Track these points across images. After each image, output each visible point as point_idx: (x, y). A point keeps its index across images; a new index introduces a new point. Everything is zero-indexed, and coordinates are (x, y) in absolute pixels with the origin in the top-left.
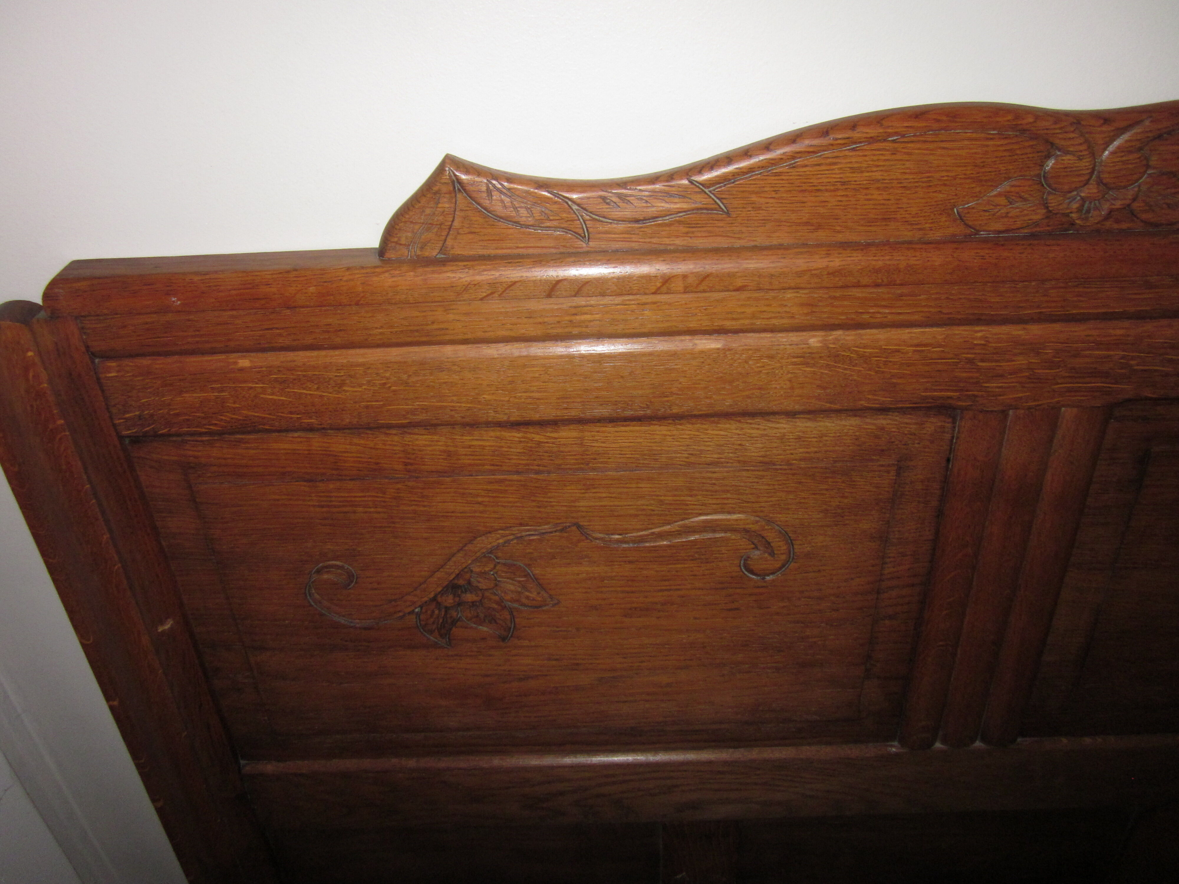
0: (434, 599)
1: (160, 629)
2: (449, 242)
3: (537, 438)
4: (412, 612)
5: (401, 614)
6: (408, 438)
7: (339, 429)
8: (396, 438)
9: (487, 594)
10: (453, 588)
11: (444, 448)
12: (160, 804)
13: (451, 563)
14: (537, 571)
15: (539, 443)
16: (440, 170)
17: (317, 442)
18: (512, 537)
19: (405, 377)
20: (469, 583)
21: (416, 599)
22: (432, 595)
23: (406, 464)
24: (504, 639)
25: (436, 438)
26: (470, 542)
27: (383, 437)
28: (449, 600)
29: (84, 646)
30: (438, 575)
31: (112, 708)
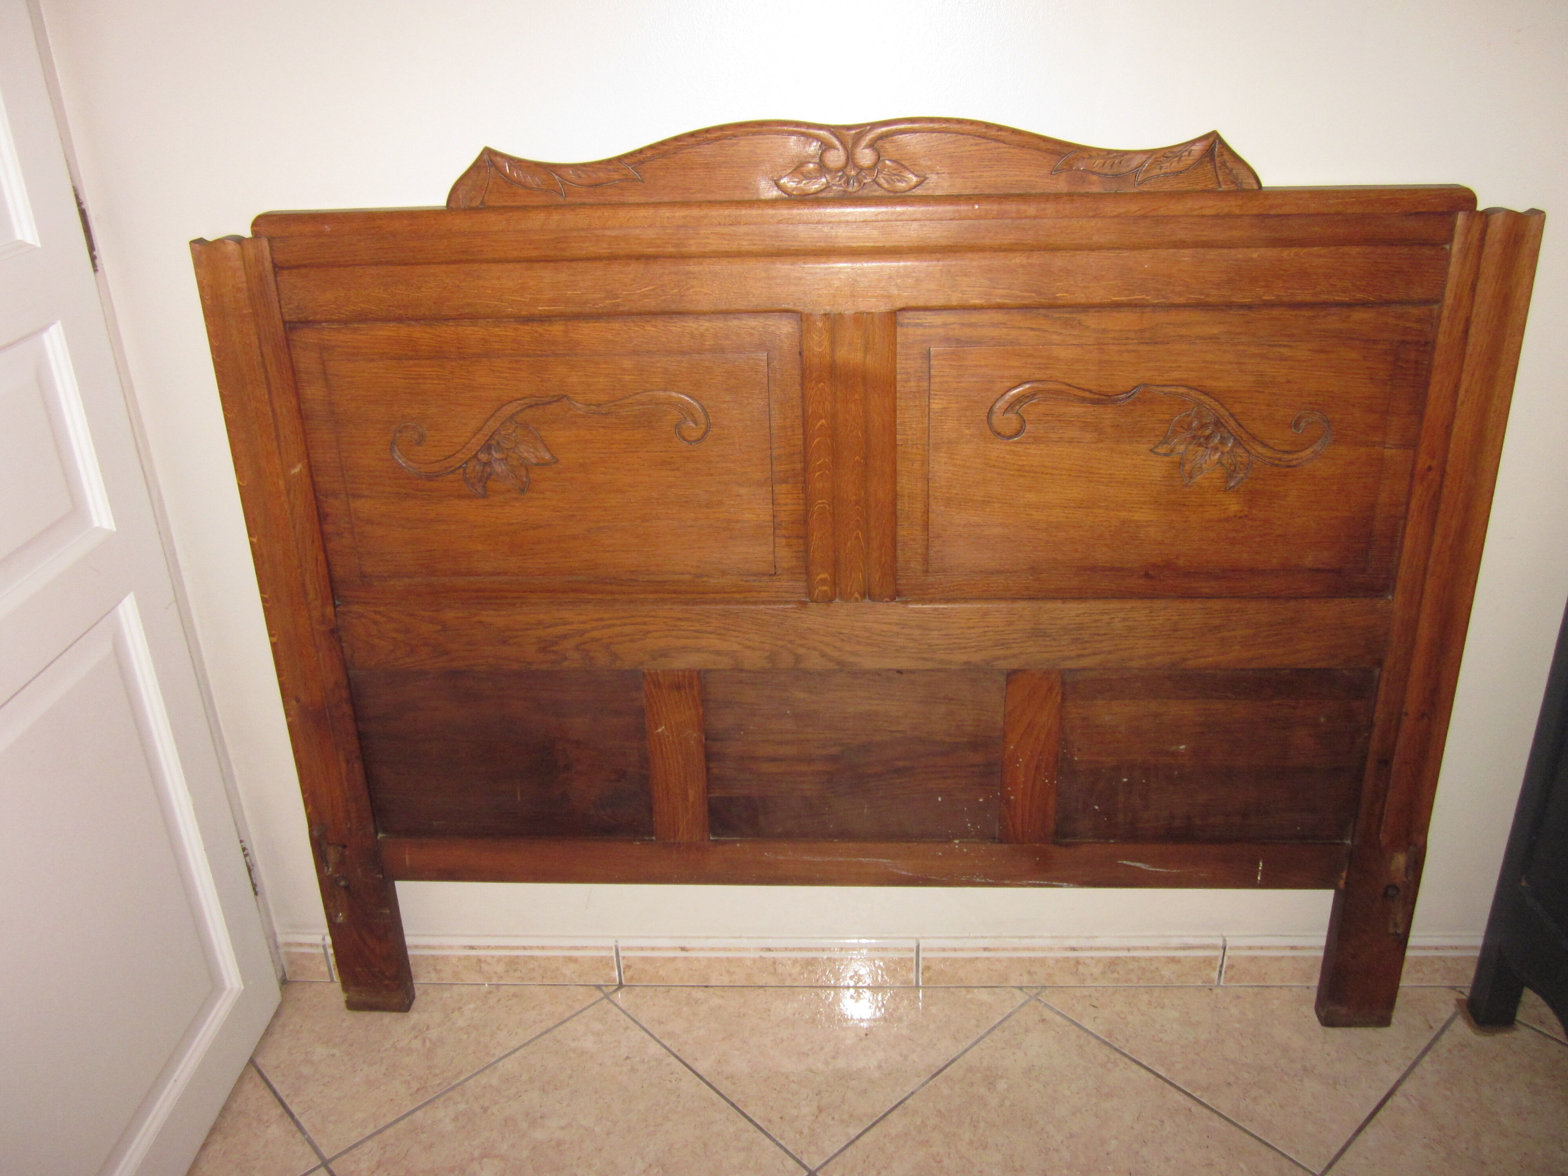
0: (475, 456)
1: (293, 472)
2: (486, 198)
3: (540, 330)
4: (460, 467)
5: (453, 468)
6: (460, 329)
7: (417, 320)
8: (453, 328)
9: (510, 453)
10: (487, 447)
11: (482, 337)
12: (275, 640)
13: (486, 427)
14: (543, 433)
15: (541, 335)
16: (482, 154)
17: (404, 331)
18: (524, 406)
19: (457, 283)
20: (498, 444)
21: (463, 456)
22: (474, 453)
23: (458, 348)
24: (522, 490)
25: (476, 329)
26: (499, 409)
27: (445, 328)
28: (483, 457)
29: (240, 487)
30: (478, 436)
31: (252, 544)
